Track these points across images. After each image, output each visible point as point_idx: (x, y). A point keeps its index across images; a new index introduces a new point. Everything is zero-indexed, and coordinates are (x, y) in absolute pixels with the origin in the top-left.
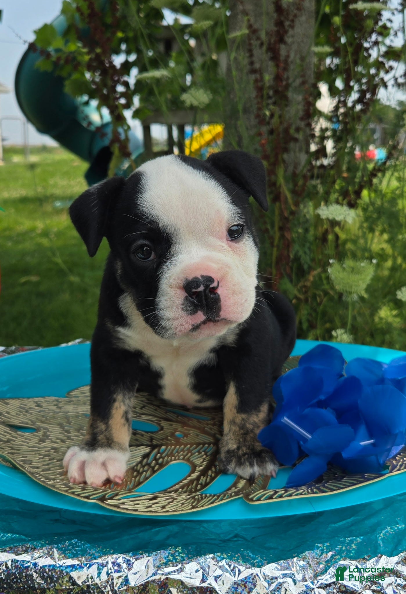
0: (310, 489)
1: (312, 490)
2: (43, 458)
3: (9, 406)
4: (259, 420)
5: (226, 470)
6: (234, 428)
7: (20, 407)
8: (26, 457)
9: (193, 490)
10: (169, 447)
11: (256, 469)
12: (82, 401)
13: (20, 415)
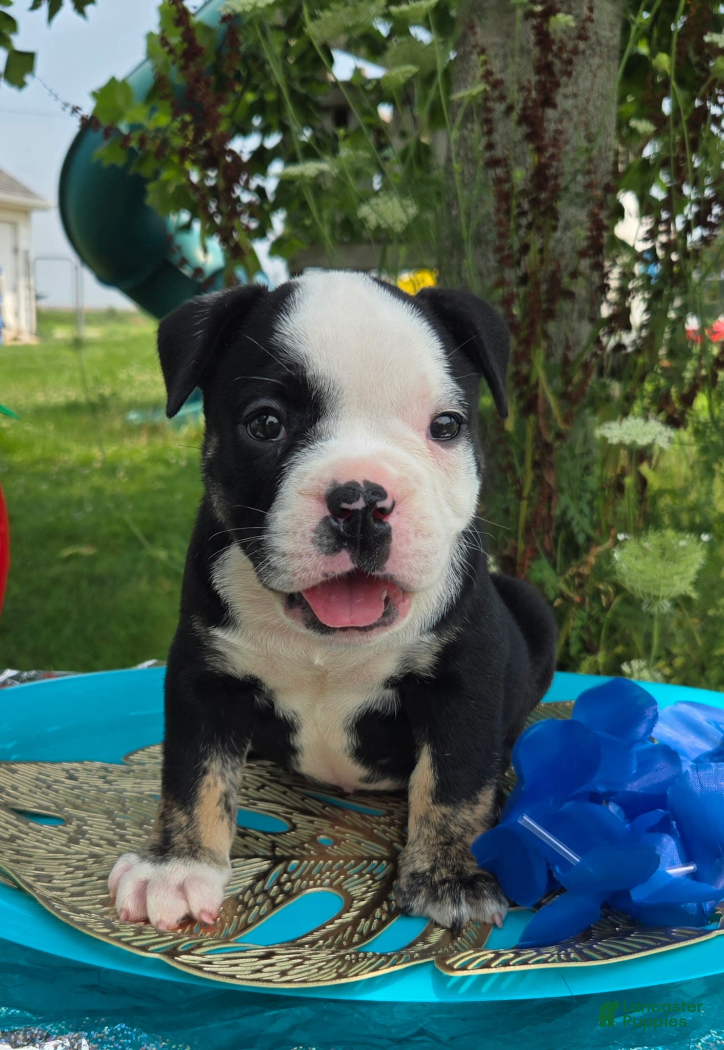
0: (563, 952)
1: (568, 955)
2: (72, 873)
3: (16, 776)
4: (475, 819)
5: (409, 908)
6: (426, 831)
7: (38, 779)
8: (42, 870)
9: (345, 943)
10: (306, 862)
11: (465, 911)
12: (150, 771)
13: (36, 793)
